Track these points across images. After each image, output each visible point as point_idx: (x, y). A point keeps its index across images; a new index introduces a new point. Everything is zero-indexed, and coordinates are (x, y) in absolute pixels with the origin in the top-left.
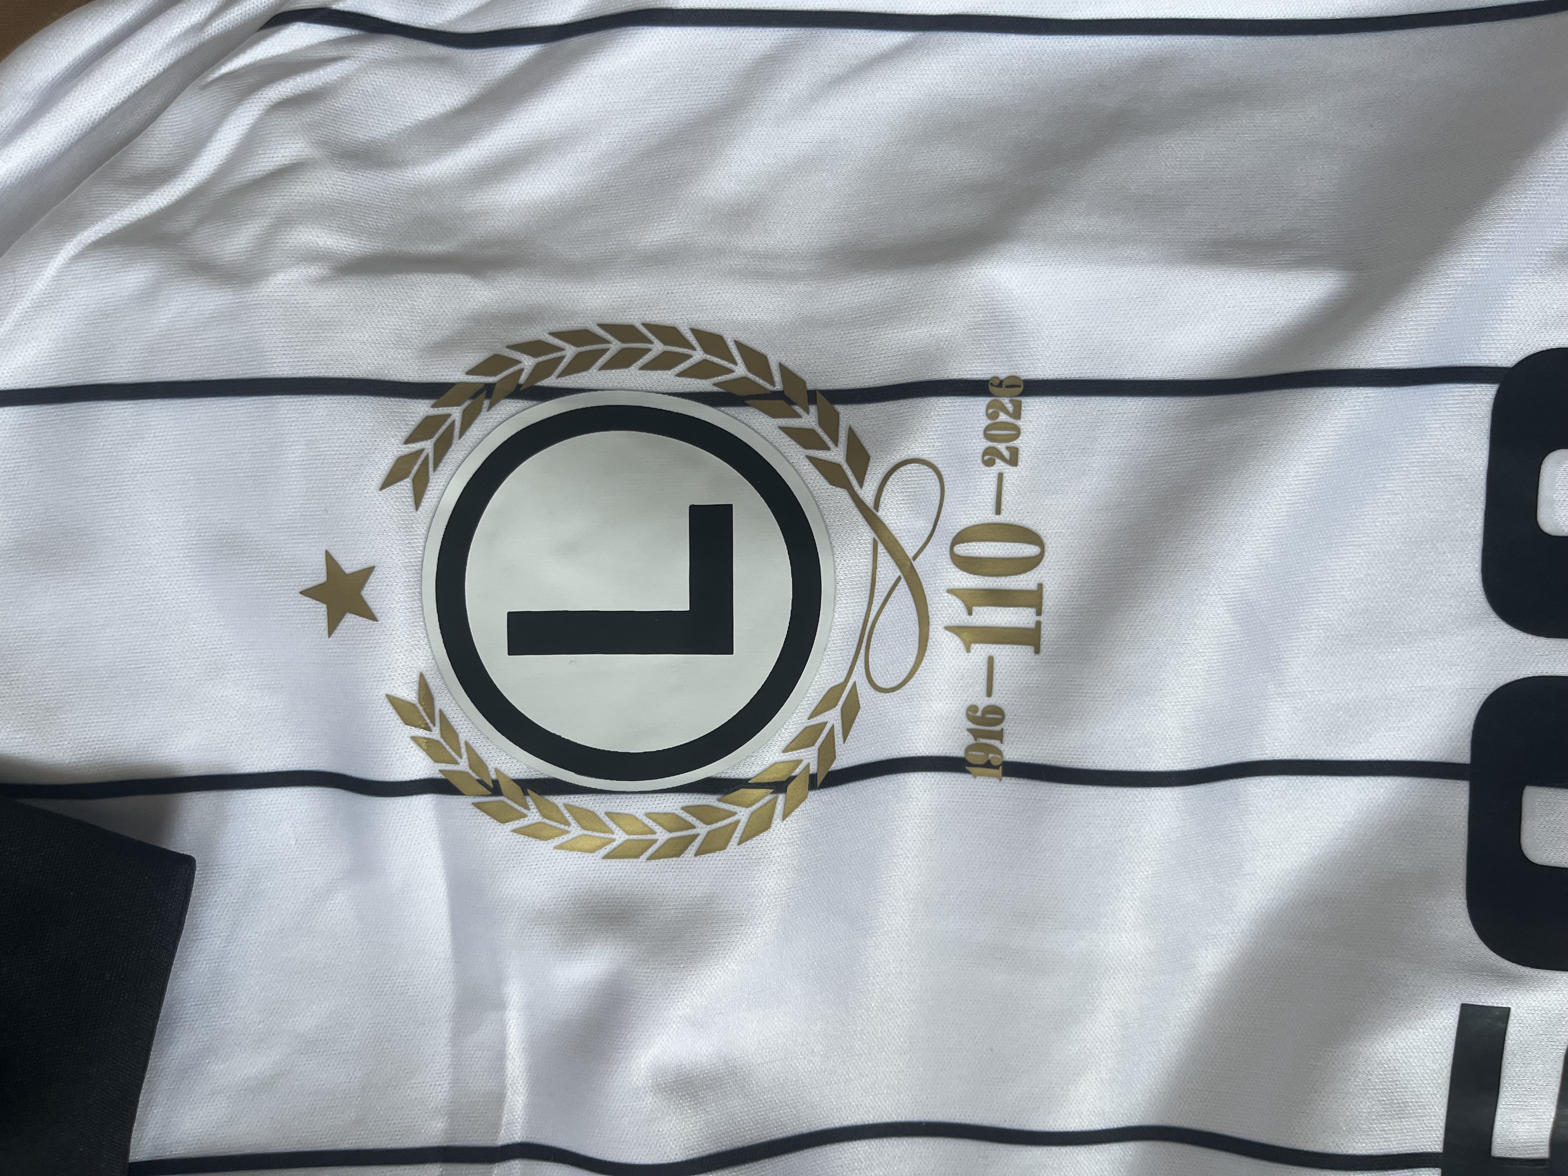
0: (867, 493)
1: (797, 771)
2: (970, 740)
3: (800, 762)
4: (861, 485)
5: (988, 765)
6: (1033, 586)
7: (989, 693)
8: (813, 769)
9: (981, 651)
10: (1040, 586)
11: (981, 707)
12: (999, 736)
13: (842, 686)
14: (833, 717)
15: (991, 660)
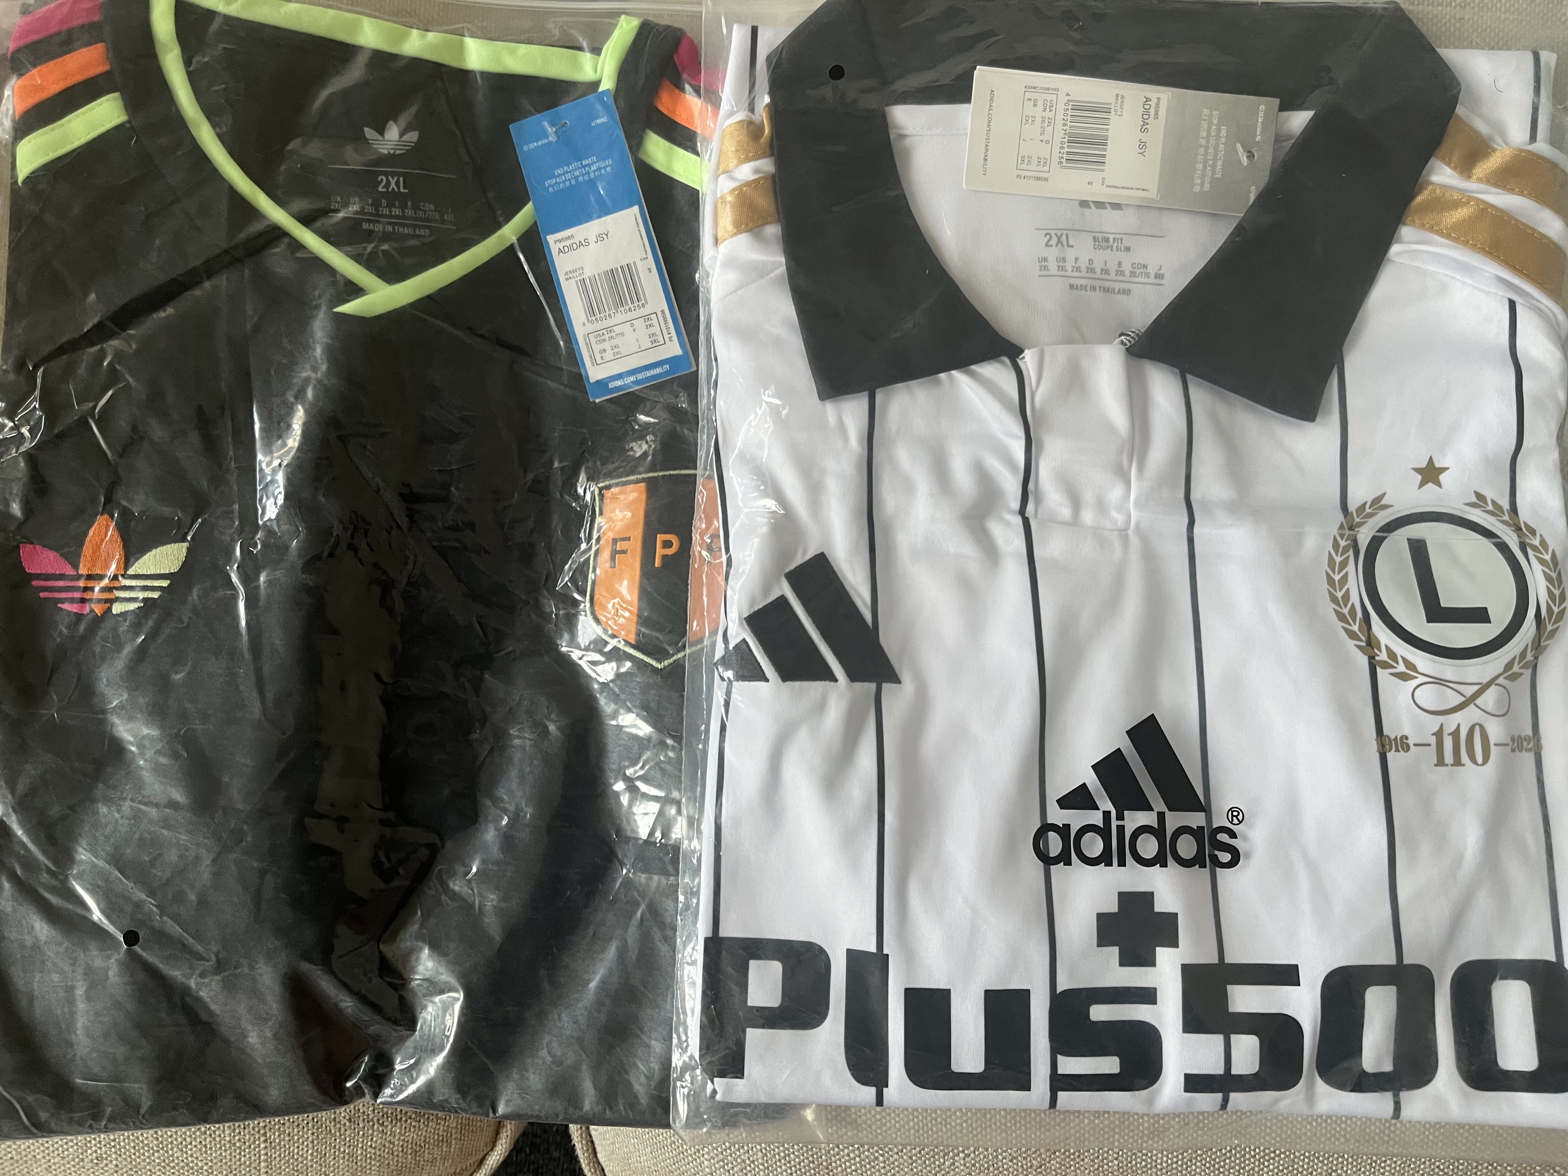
0: (1500, 680)
1: (1376, 651)
2: (1393, 737)
3: (1381, 652)
4: (1505, 678)
5: (1383, 746)
6: (1463, 762)
7: (1415, 745)
8: (1377, 658)
9: (1433, 740)
10: (1464, 765)
11: (1408, 742)
12: (1397, 750)
13: (1416, 671)
14: (1401, 668)
15: (1429, 745)
